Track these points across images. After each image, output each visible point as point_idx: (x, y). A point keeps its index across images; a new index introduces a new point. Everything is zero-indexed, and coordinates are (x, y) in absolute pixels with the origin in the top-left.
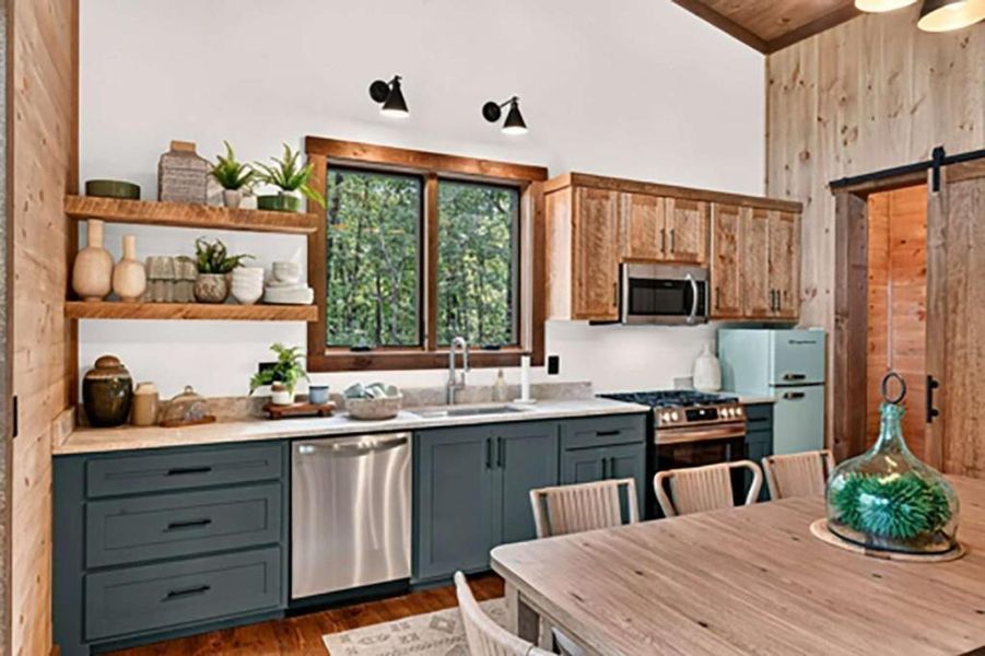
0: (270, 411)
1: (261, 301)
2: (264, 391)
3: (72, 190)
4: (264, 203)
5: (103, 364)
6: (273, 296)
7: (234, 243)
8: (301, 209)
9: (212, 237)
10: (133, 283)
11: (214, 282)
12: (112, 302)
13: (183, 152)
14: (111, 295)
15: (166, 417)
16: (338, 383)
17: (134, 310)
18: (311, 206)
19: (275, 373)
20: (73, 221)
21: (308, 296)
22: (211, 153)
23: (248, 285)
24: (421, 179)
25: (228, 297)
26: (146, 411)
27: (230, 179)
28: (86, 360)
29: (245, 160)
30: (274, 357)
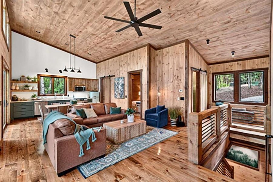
0: (33, 100)
1: (32, 90)
2: (32, 98)
3: (11, 80)
4: (32, 81)
5: (14, 96)
6: (33, 89)
7: (29, 84)
8: (37, 81)
9: (26, 84)
10: (18, 88)
11: (27, 88)
12: (16, 90)
13: (23, 76)
14: (15, 89)
15: (21, 100)
16: (40, 97)
17: (18, 91)
18: (38, 81)
19: (33, 97)
20: (11, 83)
21: (37, 89)
22: (26, 76)
23: (30, 88)
24: (52, 78)
25: (28, 89)
26: (19, 100)
27: (29, 79)
28: (12, 95)
29: (30, 77)
30: (33, 95)
